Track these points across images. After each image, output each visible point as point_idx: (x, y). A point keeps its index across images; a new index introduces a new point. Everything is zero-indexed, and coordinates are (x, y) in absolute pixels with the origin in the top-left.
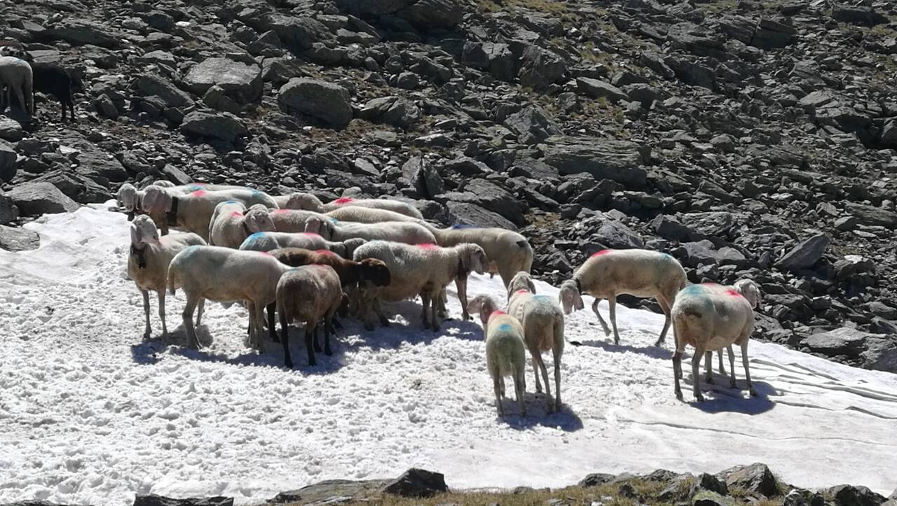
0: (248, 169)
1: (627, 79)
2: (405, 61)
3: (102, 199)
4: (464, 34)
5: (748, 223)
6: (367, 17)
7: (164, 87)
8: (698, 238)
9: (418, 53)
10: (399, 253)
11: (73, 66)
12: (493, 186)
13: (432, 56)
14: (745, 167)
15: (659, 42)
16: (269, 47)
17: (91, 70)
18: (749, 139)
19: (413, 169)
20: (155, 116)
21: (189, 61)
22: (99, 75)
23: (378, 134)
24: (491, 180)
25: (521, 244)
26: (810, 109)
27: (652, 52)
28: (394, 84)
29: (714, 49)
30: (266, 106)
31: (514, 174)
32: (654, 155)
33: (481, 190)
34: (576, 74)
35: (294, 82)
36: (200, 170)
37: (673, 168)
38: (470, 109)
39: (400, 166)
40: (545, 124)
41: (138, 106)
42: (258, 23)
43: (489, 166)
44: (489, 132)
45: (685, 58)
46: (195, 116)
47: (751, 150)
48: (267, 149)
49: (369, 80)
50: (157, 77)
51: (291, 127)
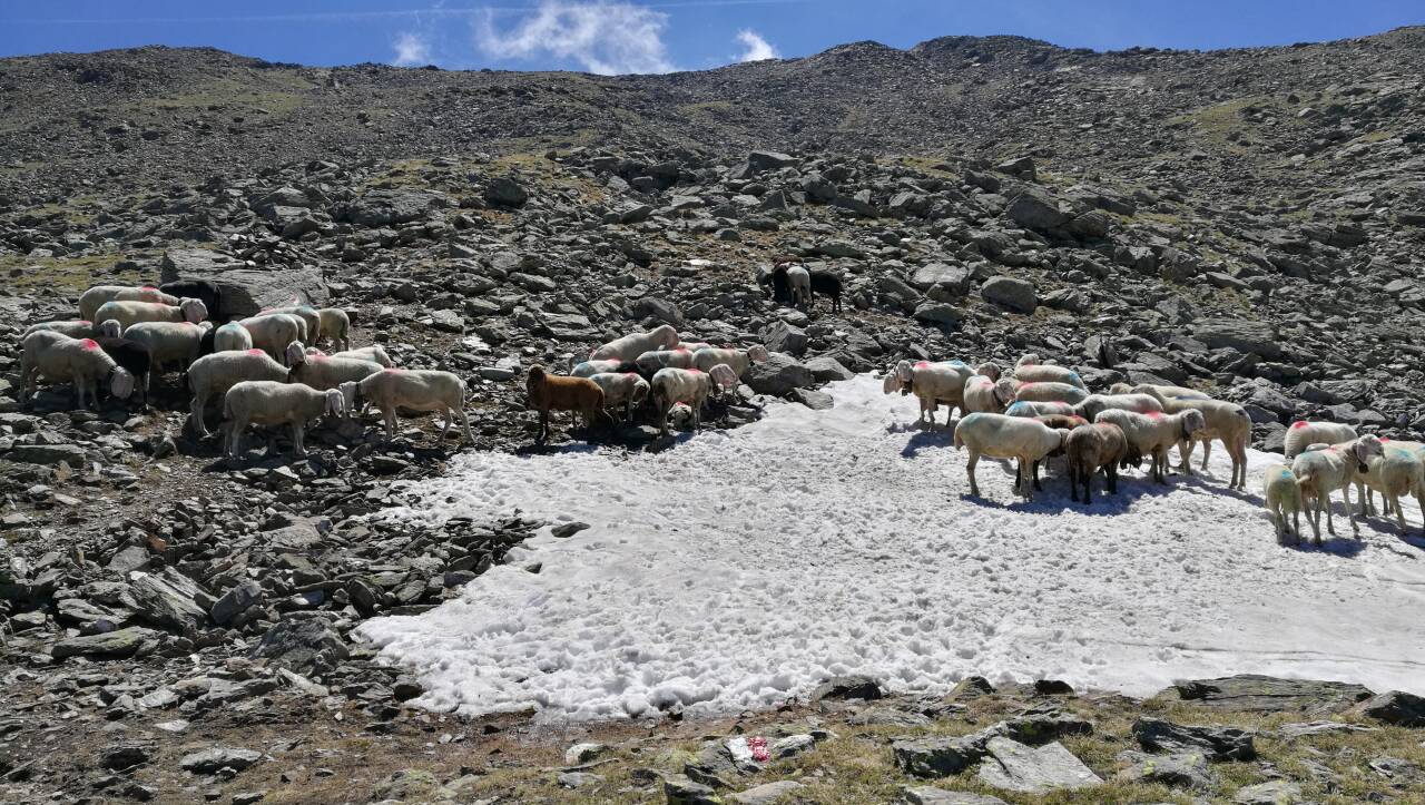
0: (968, 346)
1: (1244, 273)
2: (1073, 262)
3: (867, 369)
4: (1111, 240)
5: (1377, 388)
6: (1037, 230)
7: (900, 286)
8: (1339, 401)
9: (1083, 255)
11: (836, 273)
12: (1160, 359)
13: (1093, 257)
14: (1360, 342)
15: (1258, 244)
16: (972, 254)
17: (848, 275)
18: (1357, 320)
19: (1093, 345)
20: (895, 307)
21: (914, 267)
22: (853, 278)
23: (1060, 318)
24: (1157, 353)
25: (1239, 412)
26: (1395, 295)
27: (1255, 252)
28: (1065, 279)
29: (1302, 249)
30: (973, 298)
31: (1172, 348)
32: (1282, 333)
33: (1149, 361)
34: (1204, 270)
35: (993, 280)
36: (936, 347)
37: (1301, 343)
38: (1128, 297)
39: (1083, 341)
40: (1189, 309)
41: (882, 300)
42: (960, 238)
43: (1152, 341)
44: (1145, 314)
45: (1281, 256)
46: (925, 307)
47: (1360, 328)
48: (978, 330)
49: (1046, 277)
50: (895, 279)
51: (993, 313)
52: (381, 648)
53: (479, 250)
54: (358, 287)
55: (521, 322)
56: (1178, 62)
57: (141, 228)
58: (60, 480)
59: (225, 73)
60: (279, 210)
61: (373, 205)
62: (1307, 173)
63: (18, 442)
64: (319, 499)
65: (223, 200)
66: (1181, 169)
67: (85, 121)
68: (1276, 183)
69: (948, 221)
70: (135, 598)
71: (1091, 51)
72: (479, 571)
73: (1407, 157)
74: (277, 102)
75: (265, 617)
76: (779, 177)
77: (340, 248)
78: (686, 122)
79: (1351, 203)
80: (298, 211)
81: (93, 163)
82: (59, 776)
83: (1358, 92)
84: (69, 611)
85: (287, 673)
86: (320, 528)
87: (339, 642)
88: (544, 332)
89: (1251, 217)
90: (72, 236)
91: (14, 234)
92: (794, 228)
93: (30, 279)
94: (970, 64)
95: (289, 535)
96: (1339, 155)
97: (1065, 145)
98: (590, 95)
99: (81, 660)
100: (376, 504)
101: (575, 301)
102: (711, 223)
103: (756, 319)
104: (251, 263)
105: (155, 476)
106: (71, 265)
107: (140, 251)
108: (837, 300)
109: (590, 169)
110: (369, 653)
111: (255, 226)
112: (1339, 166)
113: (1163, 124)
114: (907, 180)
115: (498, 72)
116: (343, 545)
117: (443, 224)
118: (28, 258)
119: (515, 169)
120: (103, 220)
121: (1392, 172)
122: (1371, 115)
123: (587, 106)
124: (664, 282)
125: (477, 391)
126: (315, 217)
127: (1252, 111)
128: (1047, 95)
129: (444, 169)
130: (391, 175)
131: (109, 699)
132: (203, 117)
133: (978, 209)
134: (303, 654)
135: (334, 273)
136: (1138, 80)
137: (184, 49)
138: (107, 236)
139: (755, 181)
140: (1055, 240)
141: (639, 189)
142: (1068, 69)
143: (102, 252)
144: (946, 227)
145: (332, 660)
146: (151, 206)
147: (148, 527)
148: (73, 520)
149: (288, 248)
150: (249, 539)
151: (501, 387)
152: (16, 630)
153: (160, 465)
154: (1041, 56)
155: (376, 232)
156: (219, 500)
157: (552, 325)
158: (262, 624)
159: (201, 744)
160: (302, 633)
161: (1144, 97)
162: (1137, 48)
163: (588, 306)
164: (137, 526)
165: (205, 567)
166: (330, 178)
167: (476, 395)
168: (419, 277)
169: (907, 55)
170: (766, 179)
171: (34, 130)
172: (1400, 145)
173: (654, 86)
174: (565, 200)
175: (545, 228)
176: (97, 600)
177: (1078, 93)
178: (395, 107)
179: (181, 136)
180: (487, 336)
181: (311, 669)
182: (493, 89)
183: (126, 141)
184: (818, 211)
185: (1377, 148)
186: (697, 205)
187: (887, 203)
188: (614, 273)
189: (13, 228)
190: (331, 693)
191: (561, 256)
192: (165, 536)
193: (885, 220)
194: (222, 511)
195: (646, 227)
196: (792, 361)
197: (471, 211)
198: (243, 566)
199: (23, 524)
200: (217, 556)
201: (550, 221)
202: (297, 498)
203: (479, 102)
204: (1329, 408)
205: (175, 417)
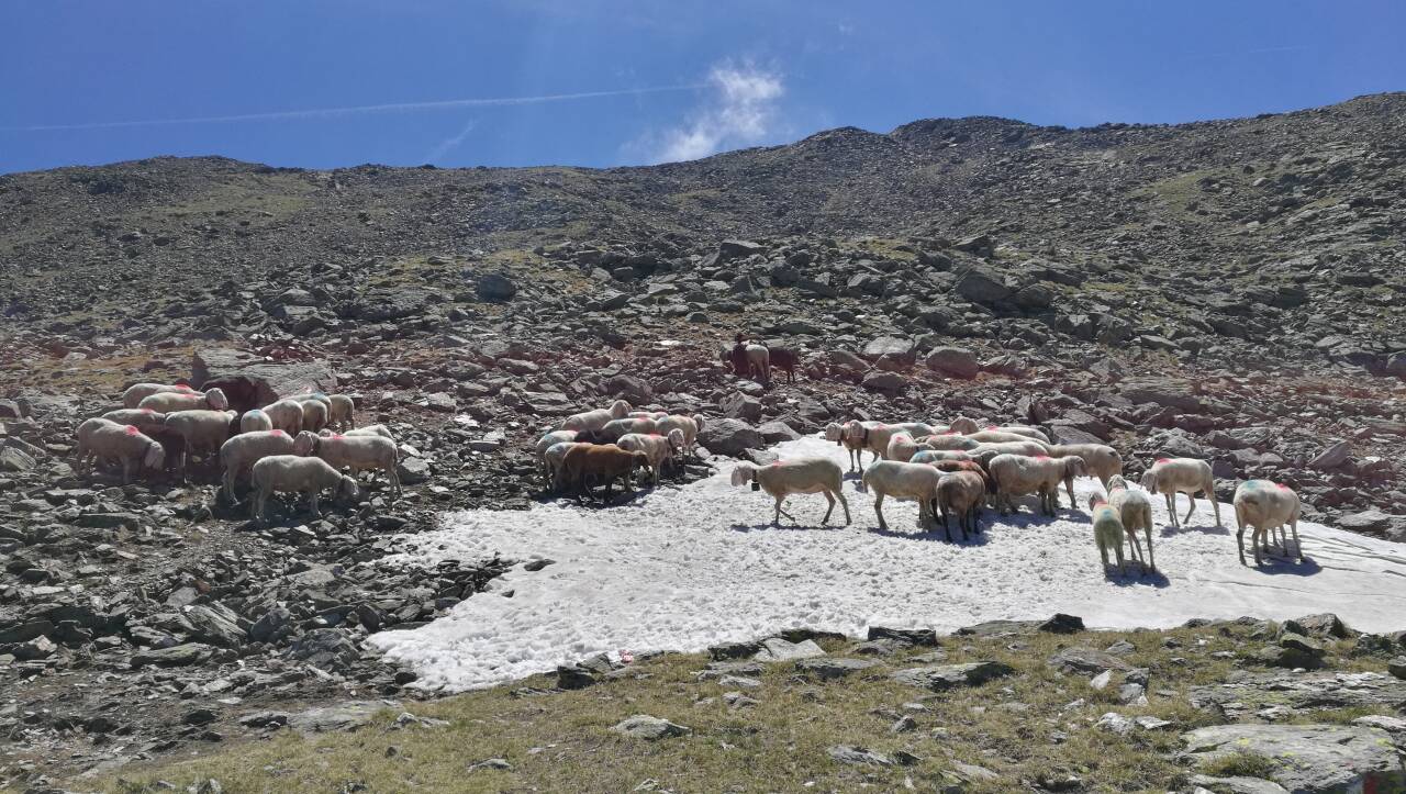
0: (909, 408)
1: (1178, 335)
2: (1014, 331)
3: (815, 431)
4: (1055, 310)
5: (1283, 434)
6: (984, 303)
7: (850, 357)
8: (1245, 446)
9: (1023, 325)
10: (1022, 462)
11: (792, 348)
12: (1084, 414)
13: (1033, 326)
14: (1276, 394)
15: (1200, 308)
16: (919, 328)
17: (804, 350)
18: (1278, 374)
19: (1024, 404)
20: (846, 377)
21: (865, 340)
22: (809, 352)
23: (998, 381)
24: (1083, 410)
25: (1112, 454)
26: (1324, 350)
27: (1195, 315)
28: (1007, 346)
29: (1244, 311)
30: (917, 367)
31: (1100, 405)
32: (1204, 388)
33: (1075, 417)
34: (1139, 333)
35: (937, 349)
36: (878, 410)
37: (1220, 396)
38: (1064, 361)
39: (1015, 402)
40: (1119, 369)
41: (834, 371)
42: (910, 313)
43: (1080, 400)
44: (1078, 376)
45: (1221, 318)
46: (872, 375)
47: (1280, 381)
48: (920, 395)
49: (989, 345)
50: (846, 351)
51: (936, 380)
52: (384, 653)
53: (471, 339)
54: (363, 376)
55: (508, 401)
56: (1148, 135)
57: (163, 330)
58: (120, 540)
59: (231, 180)
60: (289, 310)
61: (374, 303)
62: (1261, 239)
63: (84, 511)
64: (334, 550)
65: (237, 302)
66: (1142, 239)
67: (98, 230)
68: (1230, 249)
69: (900, 299)
70: (192, 622)
71: (1063, 128)
72: (463, 597)
73: (1354, 221)
74: (281, 204)
75: (294, 634)
76: (748, 263)
77: (345, 342)
78: (674, 211)
79: (1296, 266)
80: (306, 310)
81: (108, 271)
82: (153, 730)
83: (1309, 161)
84: (140, 634)
85: (313, 668)
86: (334, 572)
87: (352, 648)
88: (528, 409)
89: (1196, 283)
90: (101, 339)
91: (46, 340)
92: (759, 310)
93: (70, 380)
94: (947, 145)
95: (309, 577)
96: (1291, 221)
97: (1033, 219)
98: (582, 188)
99: (153, 667)
100: (380, 553)
101: (556, 380)
102: (683, 308)
103: (717, 390)
104: (269, 358)
105: (197, 536)
106: (105, 366)
107: (165, 351)
108: (790, 370)
109: (574, 262)
110: (376, 656)
111: (267, 325)
112: (1291, 231)
113: (1126, 196)
114: (864, 263)
115: (494, 169)
116: (353, 583)
117: (439, 318)
118: (65, 361)
119: (506, 264)
120: (128, 324)
121: (1339, 236)
122: (1321, 182)
123: (579, 199)
124: (636, 361)
125: (467, 461)
126: (322, 315)
127: (1209, 182)
128: (1021, 171)
129: (440, 267)
130: (391, 274)
131: (180, 686)
132: (211, 222)
133: (929, 286)
134: (325, 656)
135: (340, 365)
136: (1109, 154)
137: (191, 159)
138: (133, 338)
139: (725, 268)
140: (999, 310)
141: (620, 279)
142: (1042, 146)
143: (131, 354)
144: (898, 304)
145: (347, 661)
146: (172, 310)
147: (195, 572)
148: (133, 570)
149: (301, 344)
150: (277, 582)
151: (487, 457)
152: (99, 649)
153: (199, 527)
154: (1015, 134)
155: (377, 327)
156: (250, 552)
157: (534, 402)
158: (292, 638)
159: (252, 711)
160: (323, 641)
161: (1116, 171)
162: (1108, 124)
163: (567, 384)
164: (187, 572)
165: (242, 603)
166: (334, 279)
167: (467, 464)
168: (416, 366)
169: (886, 139)
170: (736, 265)
171: (50, 241)
172: (1347, 210)
173: (644, 178)
174: (551, 291)
175: (532, 318)
176: (160, 626)
177: (1052, 169)
178: (394, 206)
179: (190, 241)
180: (476, 414)
181: (331, 667)
182: (488, 186)
183: (138, 247)
184: (782, 293)
185: (1326, 214)
186: (671, 292)
187: (846, 284)
188: (591, 355)
189: (45, 334)
190: (347, 680)
191: (544, 342)
192: (209, 580)
193: (843, 300)
194: (253, 561)
195: (623, 312)
196: (745, 426)
197: (464, 305)
198: (273, 601)
199: (95, 574)
200: (251, 594)
201: (537, 311)
202: (314, 550)
203: (476, 198)
204: (1234, 452)
205: (209, 489)
